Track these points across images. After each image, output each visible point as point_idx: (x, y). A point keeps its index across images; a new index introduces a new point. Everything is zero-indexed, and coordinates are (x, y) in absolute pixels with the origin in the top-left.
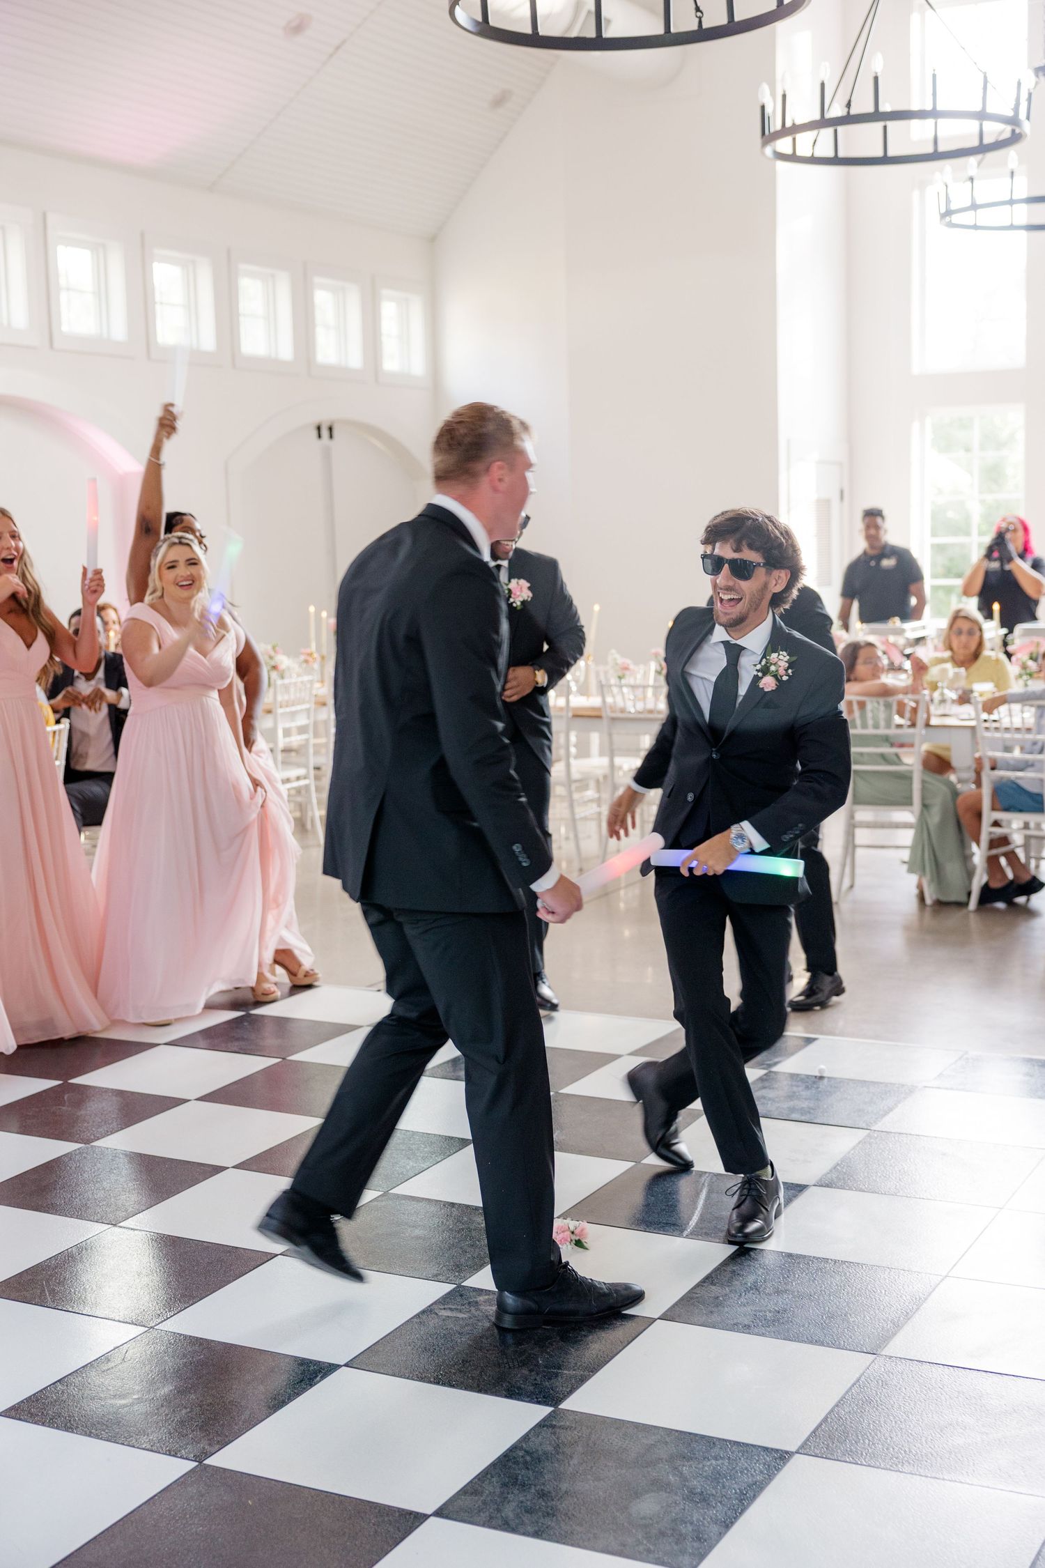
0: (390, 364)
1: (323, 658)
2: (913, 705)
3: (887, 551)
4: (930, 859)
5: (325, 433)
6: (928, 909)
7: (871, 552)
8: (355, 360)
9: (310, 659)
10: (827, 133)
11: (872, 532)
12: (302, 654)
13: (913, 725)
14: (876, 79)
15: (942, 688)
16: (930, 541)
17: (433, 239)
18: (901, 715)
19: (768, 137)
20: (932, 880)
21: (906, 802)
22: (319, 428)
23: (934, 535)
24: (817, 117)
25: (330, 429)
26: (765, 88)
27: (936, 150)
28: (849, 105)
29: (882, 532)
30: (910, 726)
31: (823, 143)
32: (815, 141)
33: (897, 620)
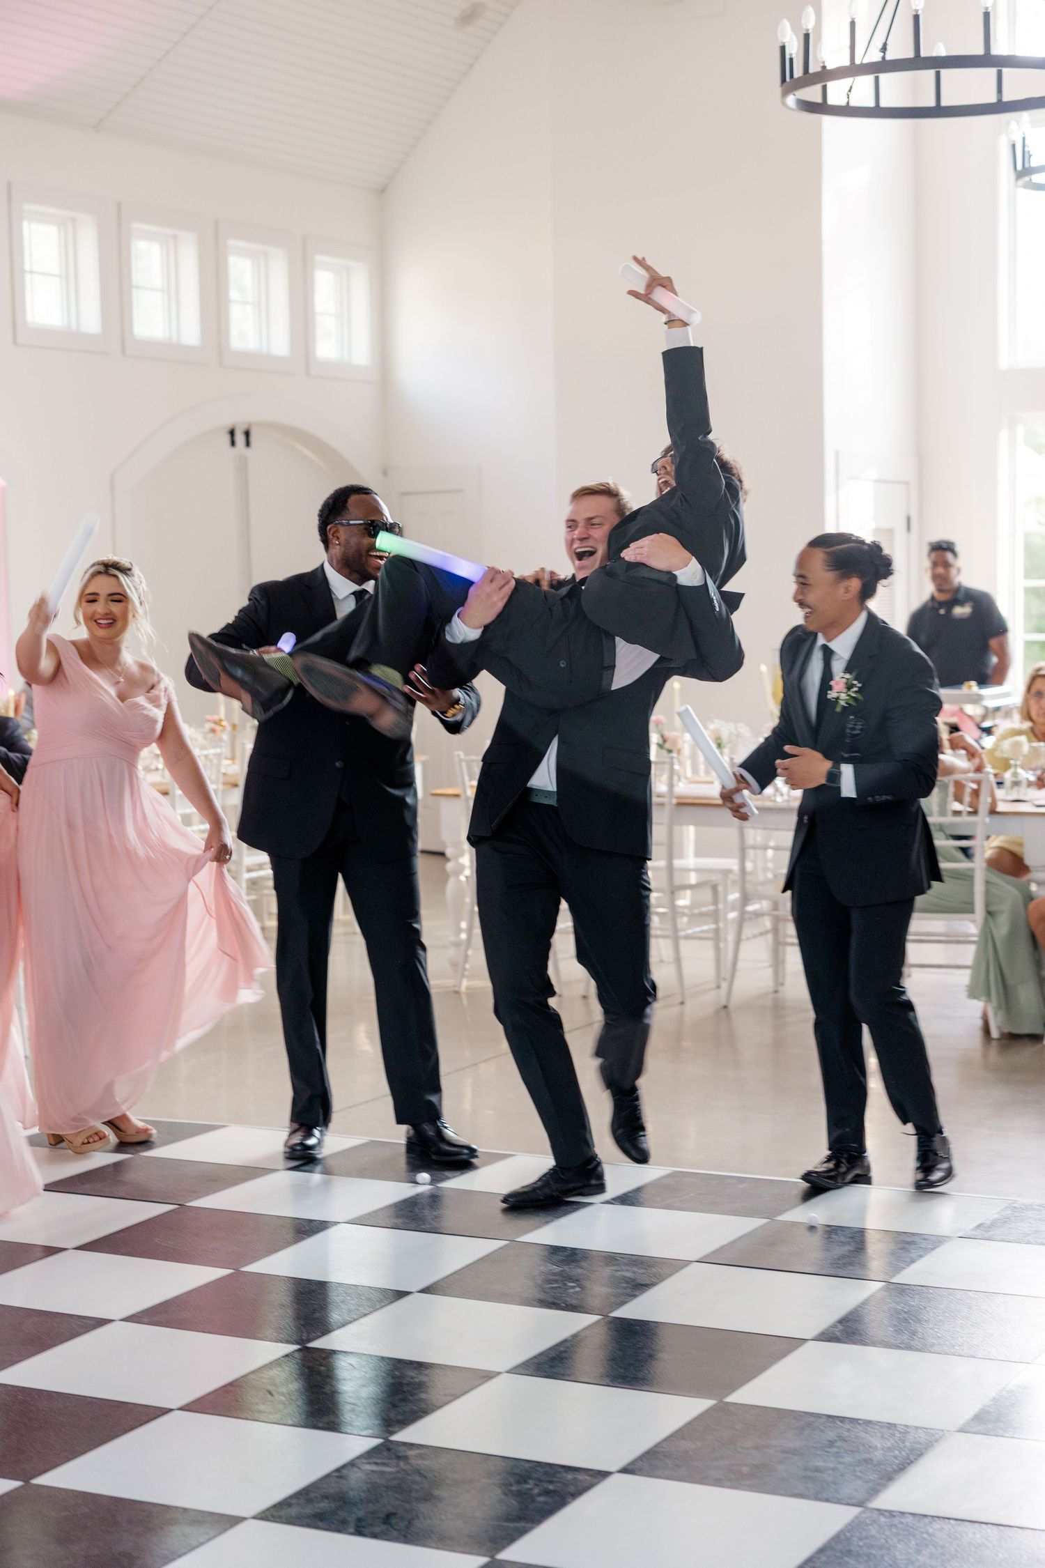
0: (326, 349)
1: (234, 726)
2: (974, 786)
3: (960, 596)
4: (996, 980)
5: (240, 438)
6: (994, 1043)
7: (941, 597)
8: (280, 345)
9: (218, 728)
10: (866, 82)
11: (940, 570)
12: (209, 721)
13: (975, 813)
14: (916, 18)
15: (1016, 766)
16: (1022, 583)
17: (383, 191)
18: (958, 798)
19: (788, 82)
20: (999, 1007)
21: (967, 908)
22: (232, 433)
23: (1027, 575)
24: (847, 63)
25: (247, 434)
26: (786, 24)
27: (1000, 101)
28: (884, 49)
29: (953, 571)
30: (970, 813)
31: (861, 91)
32: (851, 87)
33: (973, 683)
